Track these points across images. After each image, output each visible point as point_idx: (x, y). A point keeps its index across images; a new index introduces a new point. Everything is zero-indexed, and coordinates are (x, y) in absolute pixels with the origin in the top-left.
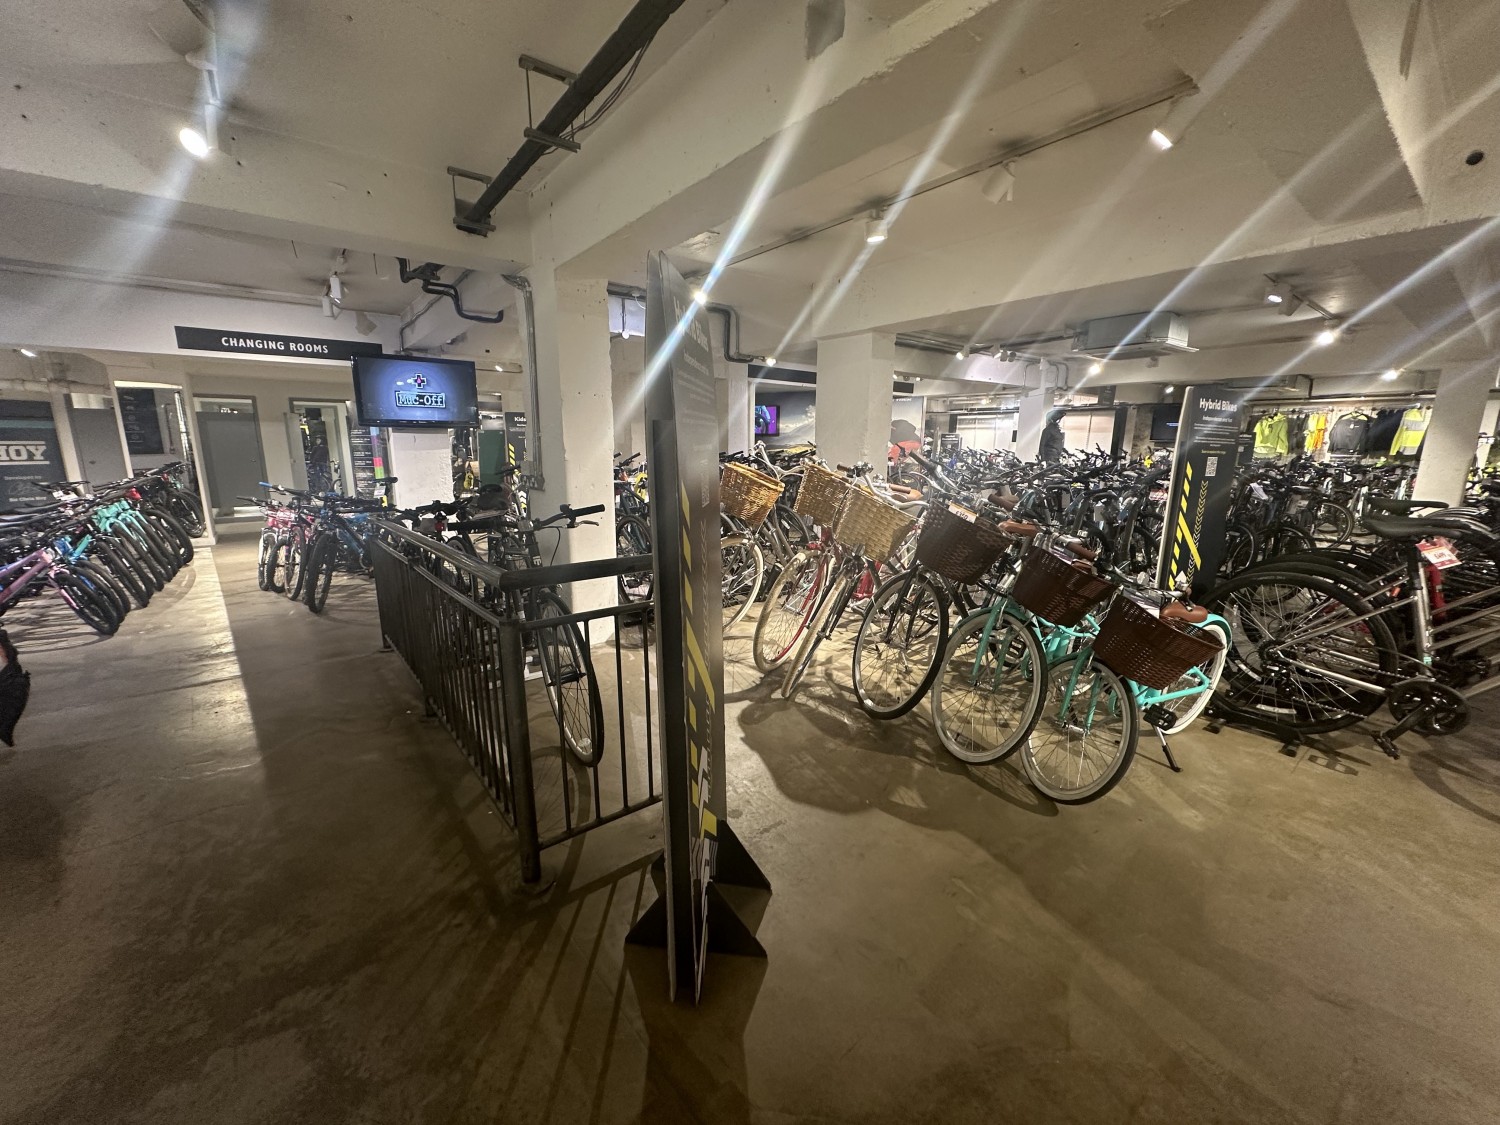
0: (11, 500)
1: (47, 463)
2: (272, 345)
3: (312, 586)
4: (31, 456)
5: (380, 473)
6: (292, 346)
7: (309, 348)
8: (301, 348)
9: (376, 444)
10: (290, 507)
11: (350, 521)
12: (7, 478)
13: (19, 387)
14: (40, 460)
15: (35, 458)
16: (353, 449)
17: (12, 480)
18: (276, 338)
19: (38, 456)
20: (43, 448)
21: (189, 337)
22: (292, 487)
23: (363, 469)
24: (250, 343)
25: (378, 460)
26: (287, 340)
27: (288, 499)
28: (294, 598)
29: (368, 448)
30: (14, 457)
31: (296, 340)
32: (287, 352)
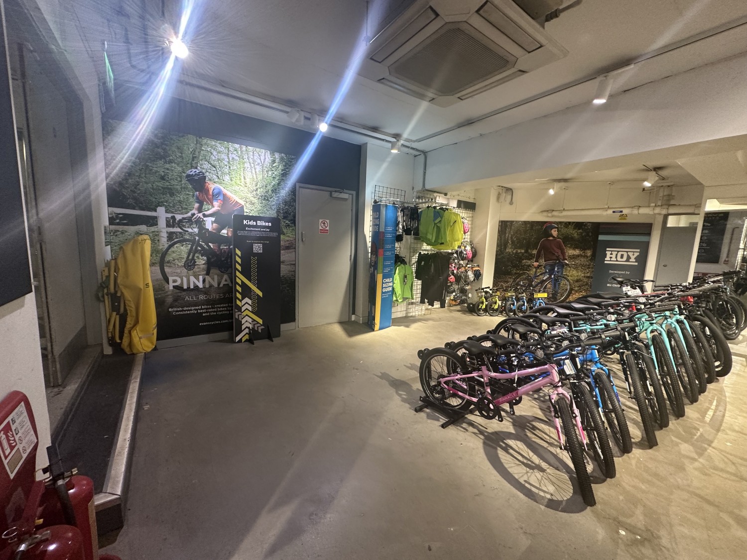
0: (608, 285)
1: (636, 264)
4: (629, 258)
12: (610, 271)
13: (635, 212)
14: (633, 262)
15: (630, 260)
17: (613, 273)
19: (633, 259)
20: (636, 254)
30: (619, 259)
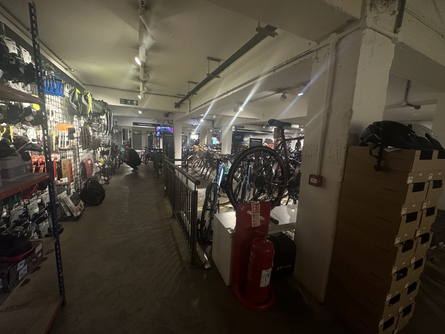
2: (145, 125)
3: (146, 162)
5: (158, 145)
6: (148, 125)
7: (150, 125)
8: (149, 125)
9: (158, 140)
10: (145, 149)
11: (152, 152)
16: (155, 141)
18: (145, 124)
21: (134, 124)
22: (145, 146)
23: (156, 144)
24: (142, 124)
25: (158, 143)
26: (147, 124)
27: (144, 148)
28: (143, 163)
29: (157, 141)
31: (148, 124)
32: (147, 126)
